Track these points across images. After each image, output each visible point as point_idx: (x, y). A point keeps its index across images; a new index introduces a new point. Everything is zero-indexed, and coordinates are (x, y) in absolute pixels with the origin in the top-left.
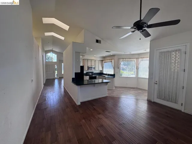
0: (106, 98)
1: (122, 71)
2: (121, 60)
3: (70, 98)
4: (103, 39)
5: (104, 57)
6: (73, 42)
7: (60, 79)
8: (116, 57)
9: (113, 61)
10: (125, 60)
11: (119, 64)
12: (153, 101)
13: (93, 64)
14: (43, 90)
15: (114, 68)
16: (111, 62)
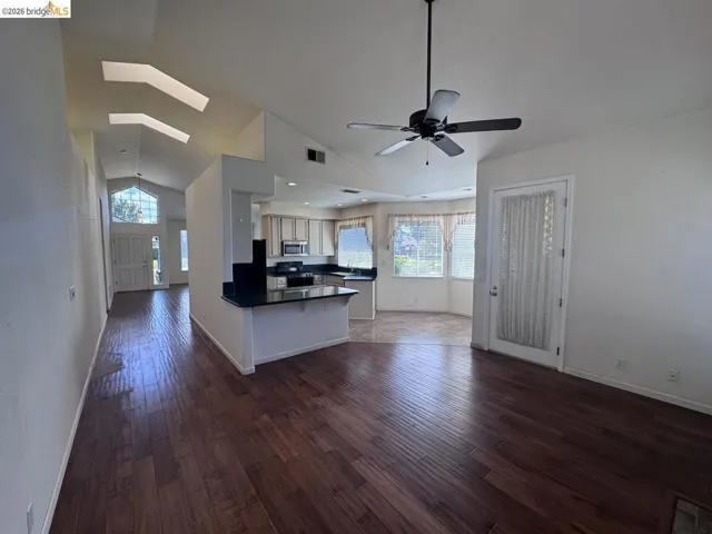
0: (342, 348)
1: (399, 258)
2: (397, 219)
3: (216, 356)
4: (330, 148)
5: (340, 210)
6: (225, 157)
7: (174, 290)
8: (379, 212)
9: (369, 223)
10: (408, 219)
11: (390, 233)
12: (486, 349)
13: (301, 234)
14: (105, 333)
15: (374, 248)
16: (364, 225)
